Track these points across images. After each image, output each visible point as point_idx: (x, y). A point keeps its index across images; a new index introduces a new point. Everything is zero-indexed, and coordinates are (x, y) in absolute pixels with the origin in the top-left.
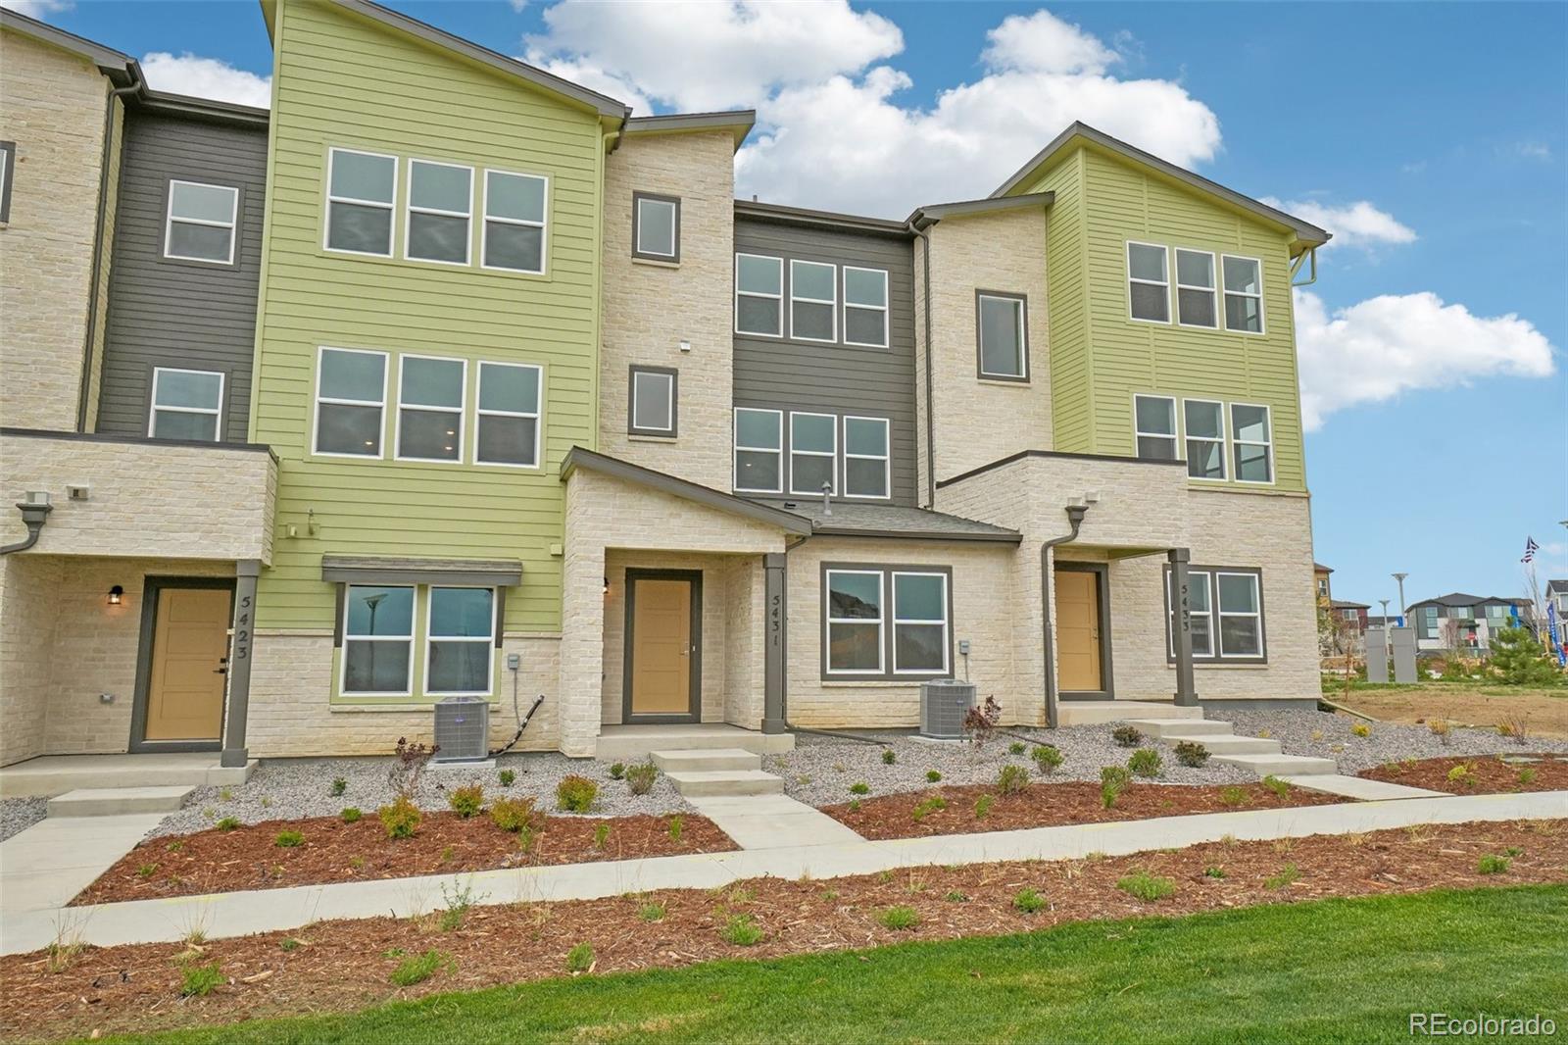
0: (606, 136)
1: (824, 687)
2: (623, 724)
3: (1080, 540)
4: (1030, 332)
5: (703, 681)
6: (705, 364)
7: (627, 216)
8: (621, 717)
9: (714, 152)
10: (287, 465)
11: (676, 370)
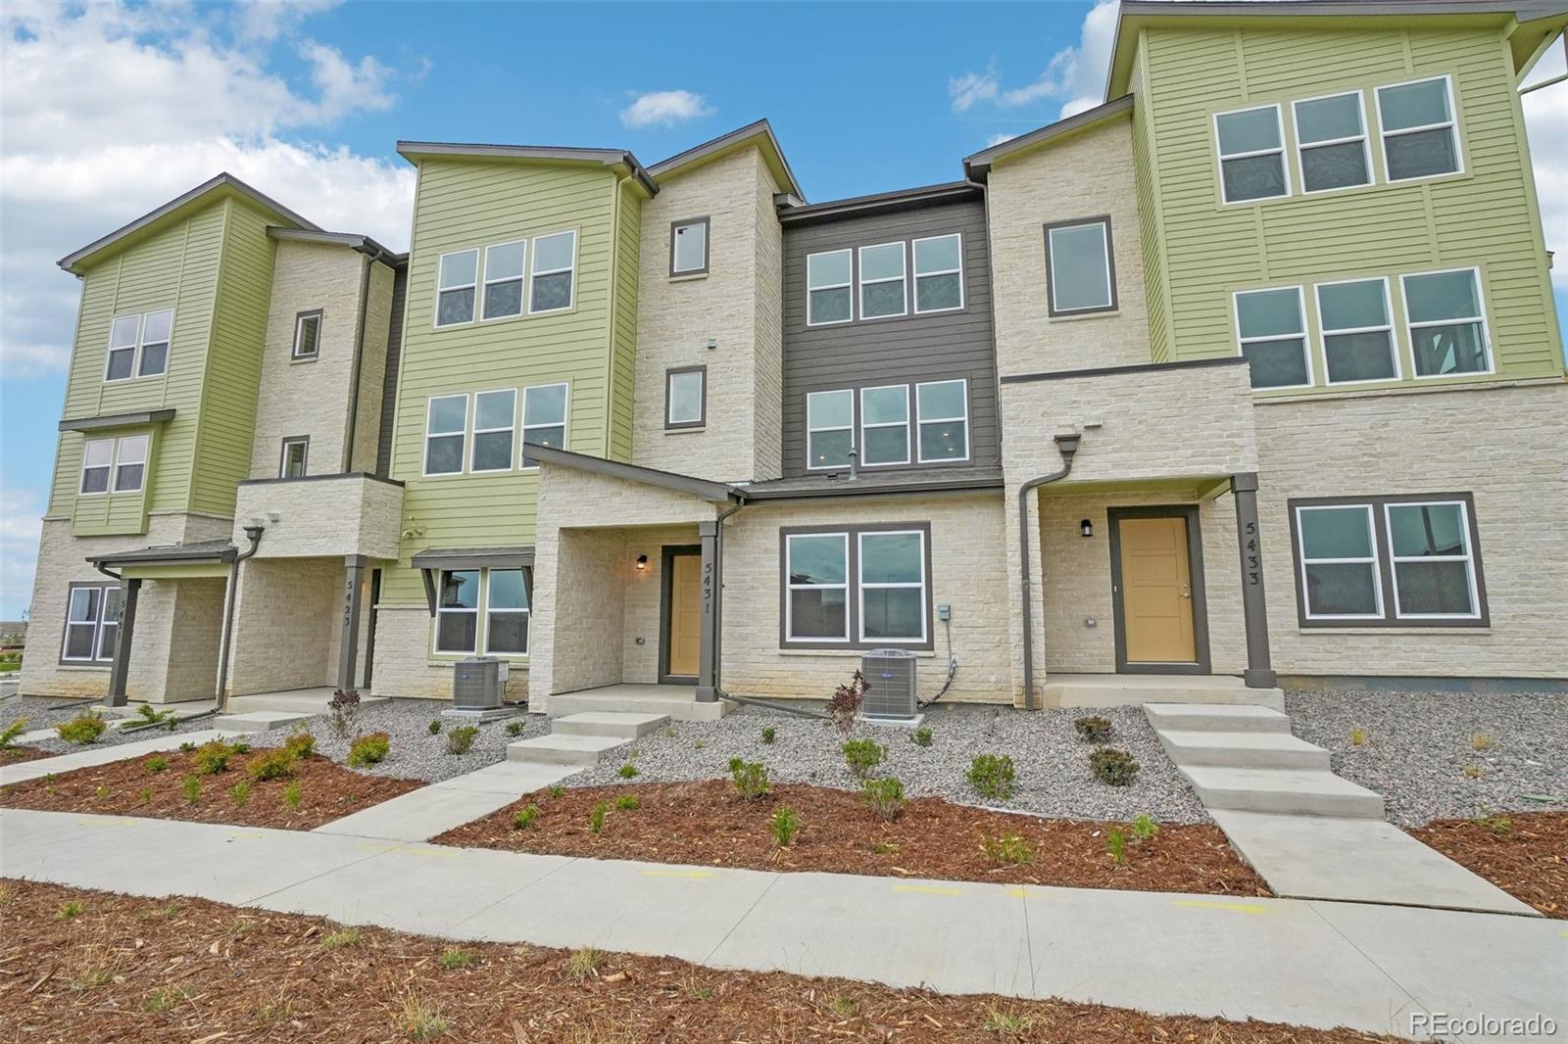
0: (621, 183)
1: (782, 656)
2: (659, 683)
4: (1115, 255)
6: (730, 356)
7: (666, 245)
8: (656, 676)
9: (739, 169)
10: (410, 486)
11: (705, 366)
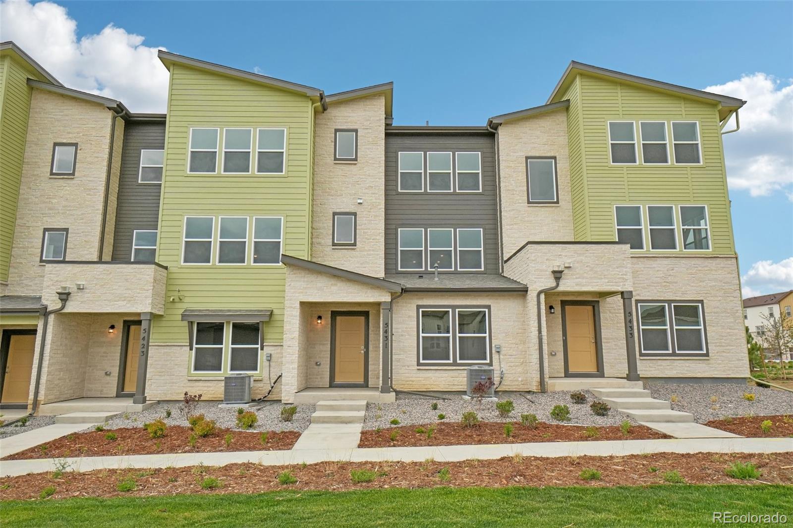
0: (314, 106)
1: (418, 369)
2: (330, 387)
3: (561, 288)
4: (558, 177)
5: (369, 366)
6: (371, 209)
7: (332, 141)
8: (328, 383)
9: (374, 105)
10: (171, 270)
11: (356, 213)
